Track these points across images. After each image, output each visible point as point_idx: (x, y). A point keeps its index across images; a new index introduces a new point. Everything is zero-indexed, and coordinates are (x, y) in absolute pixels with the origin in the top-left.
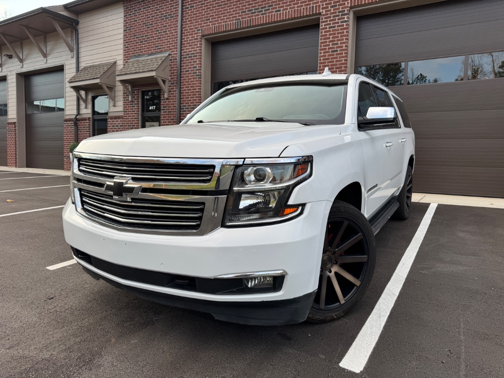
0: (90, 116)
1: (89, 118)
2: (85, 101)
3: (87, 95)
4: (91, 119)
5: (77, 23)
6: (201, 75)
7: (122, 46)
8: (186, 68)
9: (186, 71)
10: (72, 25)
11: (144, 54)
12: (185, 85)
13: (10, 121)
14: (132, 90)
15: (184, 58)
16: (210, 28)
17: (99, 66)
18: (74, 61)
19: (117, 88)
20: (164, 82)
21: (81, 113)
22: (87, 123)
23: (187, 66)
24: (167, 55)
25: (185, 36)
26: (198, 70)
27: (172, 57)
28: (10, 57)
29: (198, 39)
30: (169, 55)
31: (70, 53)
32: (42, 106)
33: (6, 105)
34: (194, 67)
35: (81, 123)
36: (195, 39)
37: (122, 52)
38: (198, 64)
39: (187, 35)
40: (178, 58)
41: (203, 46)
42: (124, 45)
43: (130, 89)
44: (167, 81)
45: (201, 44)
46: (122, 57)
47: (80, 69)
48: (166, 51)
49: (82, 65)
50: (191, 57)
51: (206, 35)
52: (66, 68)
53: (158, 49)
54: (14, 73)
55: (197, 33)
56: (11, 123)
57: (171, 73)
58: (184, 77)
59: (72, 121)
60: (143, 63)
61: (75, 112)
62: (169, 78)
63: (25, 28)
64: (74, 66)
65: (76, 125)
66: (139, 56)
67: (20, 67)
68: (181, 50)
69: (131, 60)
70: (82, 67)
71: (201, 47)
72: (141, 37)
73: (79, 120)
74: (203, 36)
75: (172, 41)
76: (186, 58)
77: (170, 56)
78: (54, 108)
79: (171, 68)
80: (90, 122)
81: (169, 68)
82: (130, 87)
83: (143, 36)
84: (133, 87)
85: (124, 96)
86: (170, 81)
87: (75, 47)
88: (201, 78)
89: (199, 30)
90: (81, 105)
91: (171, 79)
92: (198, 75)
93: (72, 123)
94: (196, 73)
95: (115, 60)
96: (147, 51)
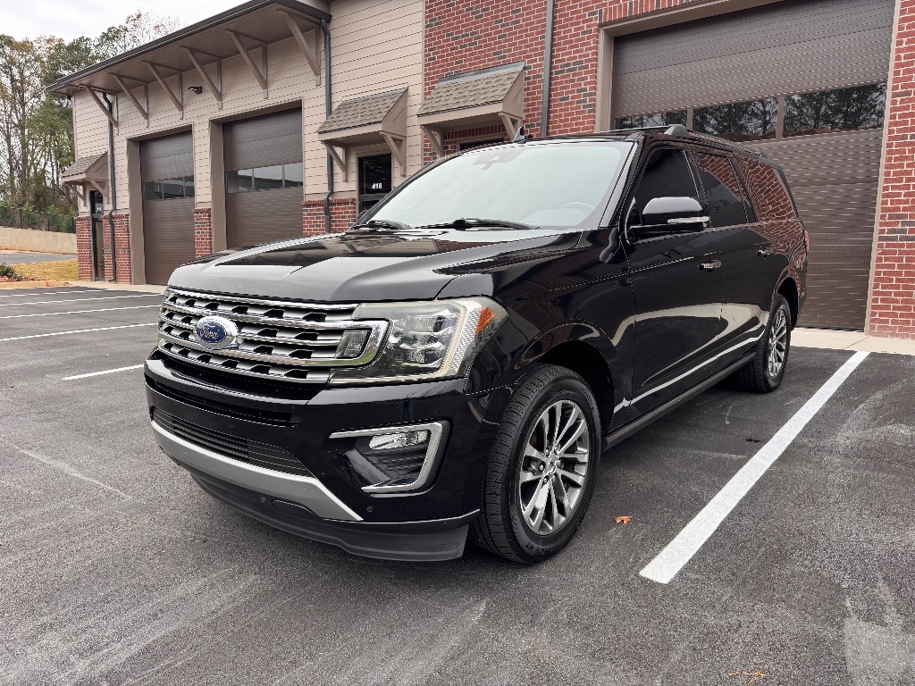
0: (355, 195)
1: (354, 199)
2: (345, 168)
3: (347, 155)
4: (357, 202)
5: (329, 19)
6: (594, 105)
7: (420, 58)
8: (562, 94)
9: (562, 99)
10: (320, 24)
11: (468, 71)
12: (560, 126)
13: (199, 207)
14: (443, 143)
15: (557, 73)
16: (620, 6)
17: (375, 99)
18: (322, 91)
19: (409, 141)
20: (514, 122)
21: (335, 190)
22: (350, 208)
23: (564, 88)
24: (520, 68)
25: (560, 27)
26: (591, 94)
27: (529, 73)
28: (199, 90)
29: (590, 32)
30: (525, 68)
31: (315, 77)
32: (256, 179)
33: (191, 179)
34: (579, 91)
35: (336, 209)
36: (584, 33)
37: (420, 68)
38: (590, 83)
39: (566, 26)
40: (545, 75)
41: (601, 46)
42: (426, 56)
43: (439, 141)
44: (519, 121)
45: (597, 42)
46: (420, 79)
47: (335, 107)
48: (517, 61)
49: (338, 99)
50: (574, 69)
51: (611, 23)
52: (305, 105)
53: (500, 58)
54: (207, 120)
55: (590, 20)
56: (202, 211)
57: (529, 105)
58: (556, 111)
59: (320, 205)
60: (469, 88)
61: (325, 189)
62: (523, 115)
63: (232, 35)
64: (323, 100)
65: (327, 212)
66: (458, 75)
67: (217, 108)
68: (552, 57)
69: (442, 84)
70: (338, 104)
71: (597, 48)
72: (463, 36)
73: (334, 204)
74: (601, 25)
75: (531, 40)
76: (562, 72)
77: (527, 71)
78: (281, 181)
79: (528, 94)
80: (354, 208)
81: (523, 95)
82: (438, 138)
83: (467, 35)
84: (444, 137)
85: (425, 155)
86: (524, 122)
87: (323, 64)
88: (594, 111)
89: (594, 13)
90: (335, 176)
91: (527, 116)
92: (590, 106)
93: (319, 210)
94: (585, 101)
95: (405, 86)
96: (475, 64)
